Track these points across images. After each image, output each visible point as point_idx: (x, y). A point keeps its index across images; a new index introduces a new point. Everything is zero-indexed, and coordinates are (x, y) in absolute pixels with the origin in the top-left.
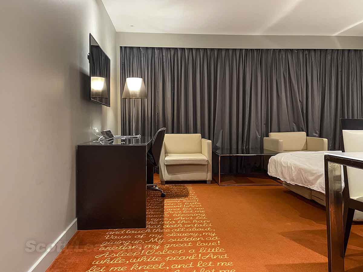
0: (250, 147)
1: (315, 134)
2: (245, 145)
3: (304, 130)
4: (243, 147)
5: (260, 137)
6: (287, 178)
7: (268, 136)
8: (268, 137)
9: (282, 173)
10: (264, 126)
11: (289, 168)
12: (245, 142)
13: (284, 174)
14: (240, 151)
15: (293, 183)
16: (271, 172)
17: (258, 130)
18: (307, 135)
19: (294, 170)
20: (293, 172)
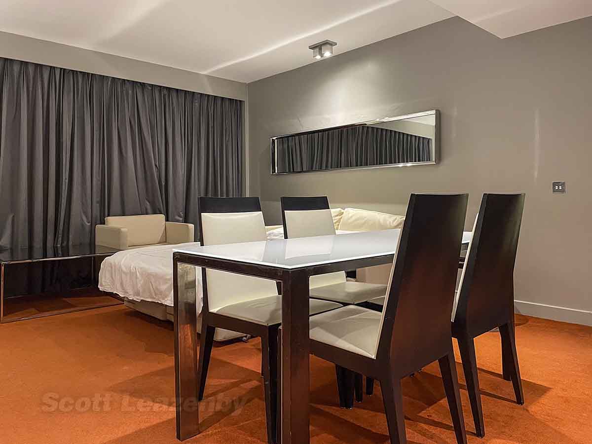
0: (70, 243)
1: (178, 218)
2: (60, 239)
3: (163, 213)
4: (57, 244)
5: (89, 224)
6: (130, 292)
7: (103, 222)
8: (104, 224)
9: (122, 284)
10: (97, 207)
11: (132, 274)
12: (60, 236)
13: (124, 286)
14: (50, 251)
15: (138, 299)
16: (103, 284)
17: (85, 213)
18: (167, 220)
19: (140, 278)
20: (138, 280)
